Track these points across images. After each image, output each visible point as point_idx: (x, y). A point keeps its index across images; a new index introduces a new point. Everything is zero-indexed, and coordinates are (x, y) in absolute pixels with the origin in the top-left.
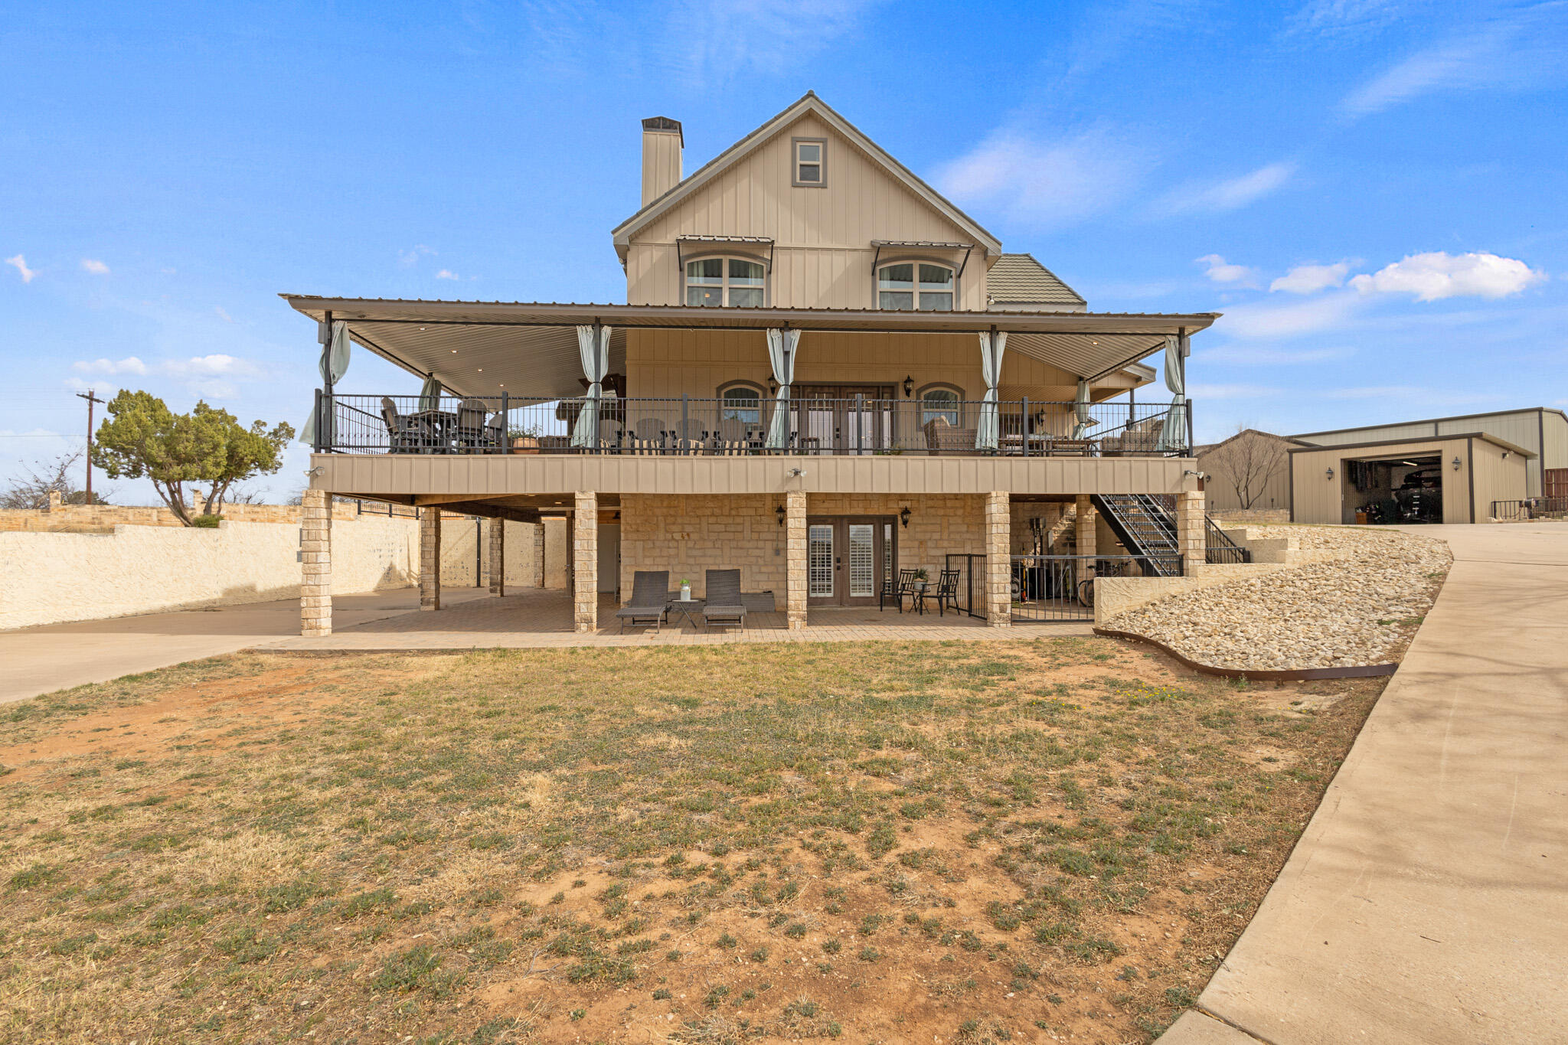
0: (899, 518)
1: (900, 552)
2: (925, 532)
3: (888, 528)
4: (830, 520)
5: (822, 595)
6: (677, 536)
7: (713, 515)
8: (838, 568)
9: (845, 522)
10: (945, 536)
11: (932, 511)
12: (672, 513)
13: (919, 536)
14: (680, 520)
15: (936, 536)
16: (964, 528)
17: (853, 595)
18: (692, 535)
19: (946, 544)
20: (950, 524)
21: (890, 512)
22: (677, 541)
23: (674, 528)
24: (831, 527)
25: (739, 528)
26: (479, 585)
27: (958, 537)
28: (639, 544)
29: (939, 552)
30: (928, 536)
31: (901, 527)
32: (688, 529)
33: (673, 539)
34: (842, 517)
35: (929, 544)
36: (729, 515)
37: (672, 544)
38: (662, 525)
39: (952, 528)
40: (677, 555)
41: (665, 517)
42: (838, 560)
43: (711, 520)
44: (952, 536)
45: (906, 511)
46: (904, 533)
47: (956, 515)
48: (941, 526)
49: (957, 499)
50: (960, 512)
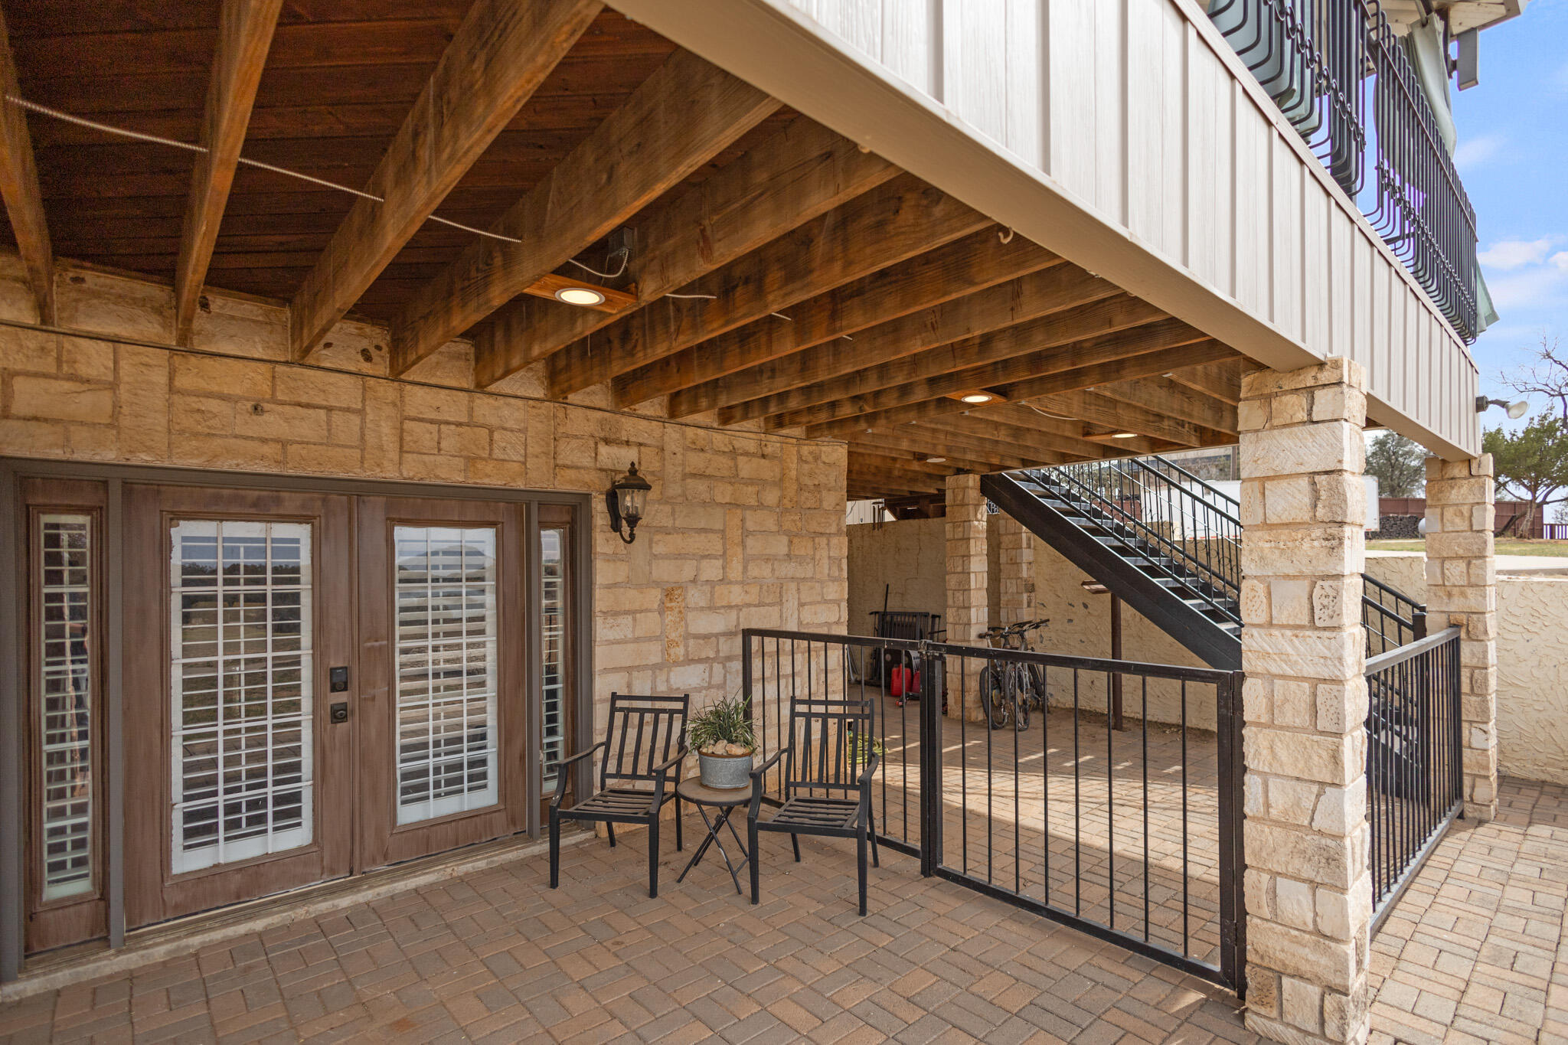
0: (599, 506)
1: (603, 630)
2: (679, 556)
3: (551, 545)
4: (292, 502)
5: (248, 849)
8: (339, 714)
9: (373, 513)
10: (735, 571)
11: (700, 487)
13: (664, 571)
15: (711, 570)
16: (780, 546)
17: (409, 814)
19: (736, 595)
20: (746, 533)
21: (566, 483)
24: (301, 533)
27: (764, 571)
29: (717, 623)
30: (688, 570)
31: (603, 540)
34: (357, 491)
35: (696, 597)
39: (754, 545)
42: (338, 681)
44: (754, 571)
45: (635, 481)
46: (612, 558)
47: (761, 506)
48: (724, 538)
49: (763, 456)
50: (771, 497)
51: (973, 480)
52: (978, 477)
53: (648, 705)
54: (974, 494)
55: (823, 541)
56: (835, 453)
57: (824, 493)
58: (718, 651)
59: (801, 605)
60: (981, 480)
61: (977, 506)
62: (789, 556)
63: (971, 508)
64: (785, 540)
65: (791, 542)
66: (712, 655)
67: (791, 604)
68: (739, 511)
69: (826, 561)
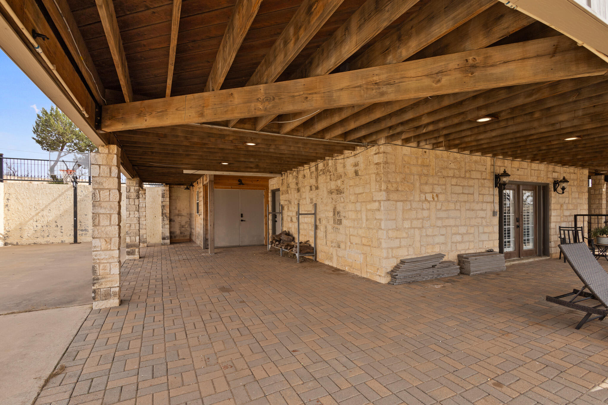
0: (552, 186)
4: (513, 186)
6: (429, 197)
7: (454, 177)
8: (517, 226)
9: (521, 187)
12: (425, 172)
14: (431, 180)
15: (567, 201)
16: (577, 195)
17: (525, 248)
18: (440, 196)
19: (570, 207)
22: (429, 202)
23: (427, 188)
25: (471, 190)
26: (76, 241)
28: (400, 205)
30: (564, 201)
31: (553, 194)
32: (438, 189)
33: (426, 200)
34: (520, 184)
35: (565, 207)
36: (464, 178)
37: (426, 205)
38: (418, 185)
39: (573, 195)
40: (429, 217)
41: (420, 176)
42: (517, 220)
43: (454, 181)
44: (573, 201)
45: (565, 180)
46: (554, 198)
47: (574, 186)
48: (568, 193)
49: (575, 173)
50: (575, 183)
51: (603, 177)
52: (604, 176)
53: (570, 229)
54: (603, 181)
55: (584, 194)
56: (586, 172)
57: (584, 182)
58: (568, 220)
59: (580, 210)
60: (605, 177)
61: (604, 184)
62: (578, 198)
63: (602, 185)
64: (578, 193)
65: (579, 194)
66: (567, 220)
67: (579, 210)
68: (571, 187)
69: (584, 199)
